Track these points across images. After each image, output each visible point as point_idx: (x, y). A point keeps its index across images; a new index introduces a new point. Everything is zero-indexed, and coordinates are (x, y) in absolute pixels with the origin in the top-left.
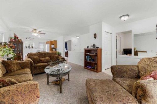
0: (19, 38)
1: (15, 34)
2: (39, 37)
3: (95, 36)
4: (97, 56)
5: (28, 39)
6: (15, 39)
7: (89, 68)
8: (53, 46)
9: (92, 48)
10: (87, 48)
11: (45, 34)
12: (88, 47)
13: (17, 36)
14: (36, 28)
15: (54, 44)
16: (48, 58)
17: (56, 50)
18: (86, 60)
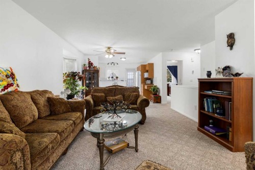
0: (95, 65)
1: (89, 59)
2: (123, 59)
3: (231, 40)
4: (230, 100)
5: (110, 64)
6: (89, 67)
7: (209, 131)
8: (146, 75)
9: (221, 76)
10: (206, 77)
11: (124, 53)
12: (209, 74)
13: (92, 62)
14: (109, 46)
15: (147, 71)
16: (119, 97)
17: (152, 82)
18: (204, 109)
